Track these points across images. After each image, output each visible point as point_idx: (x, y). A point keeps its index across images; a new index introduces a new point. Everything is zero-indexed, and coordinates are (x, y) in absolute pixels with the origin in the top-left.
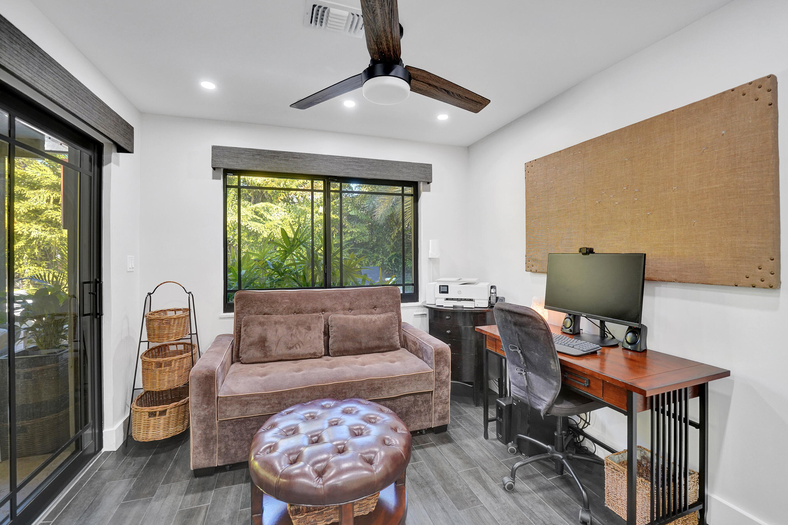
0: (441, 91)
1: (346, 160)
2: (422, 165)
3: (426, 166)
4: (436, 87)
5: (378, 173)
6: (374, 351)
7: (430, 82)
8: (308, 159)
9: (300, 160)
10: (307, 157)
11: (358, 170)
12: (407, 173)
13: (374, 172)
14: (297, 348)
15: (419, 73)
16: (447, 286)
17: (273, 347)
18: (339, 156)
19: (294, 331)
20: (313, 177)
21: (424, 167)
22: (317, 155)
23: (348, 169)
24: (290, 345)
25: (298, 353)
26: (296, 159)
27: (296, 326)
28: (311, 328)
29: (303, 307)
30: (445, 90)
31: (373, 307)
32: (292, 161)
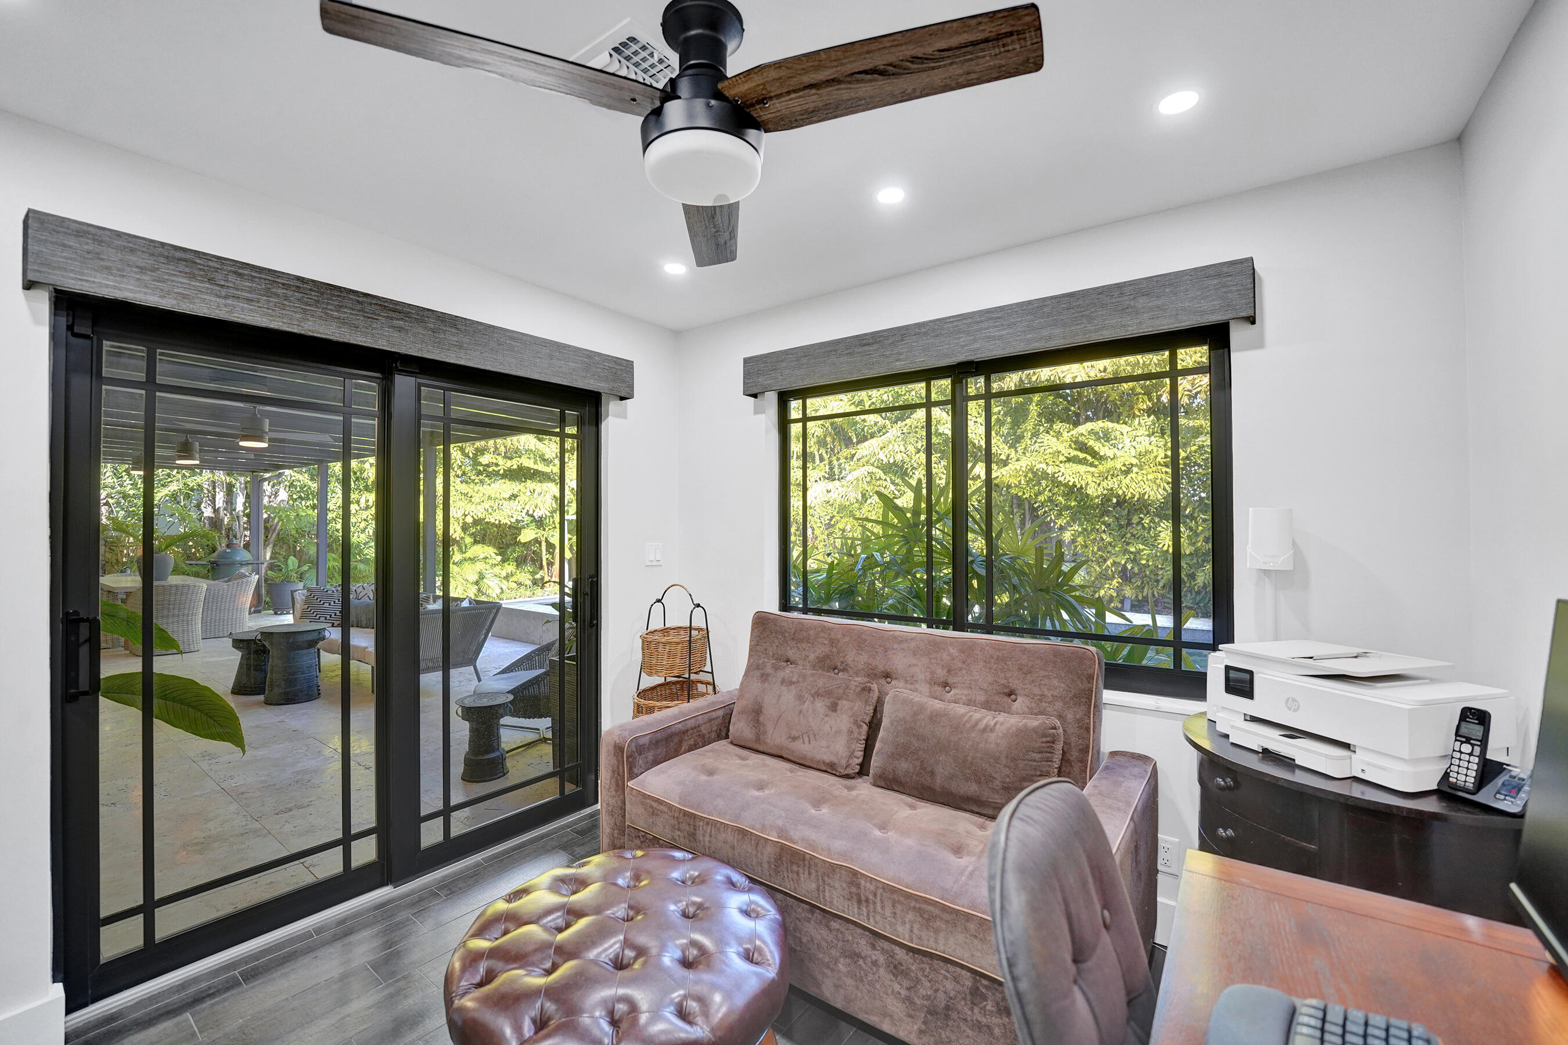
0: (858, 81)
1: (970, 320)
2: (1211, 272)
3: (1225, 270)
4: (833, 80)
5: (1057, 331)
6: (966, 807)
7: (807, 79)
8: (890, 341)
9: (876, 346)
10: (887, 338)
11: (1000, 337)
12: (1151, 309)
13: (1045, 333)
14: (804, 743)
15: (757, 80)
16: (1251, 673)
17: (770, 728)
18: (953, 317)
19: (806, 704)
20: (928, 375)
21: (1219, 275)
22: (907, 328)
23: (975, 340)
24: (794, 733)
25: (804, 752)
26: (866, 348)
27: (813, 696)
28: (839, 707)
29: (850, 659)
30: (866, 72)
31: (1007, 691)
32: (860, 353)
